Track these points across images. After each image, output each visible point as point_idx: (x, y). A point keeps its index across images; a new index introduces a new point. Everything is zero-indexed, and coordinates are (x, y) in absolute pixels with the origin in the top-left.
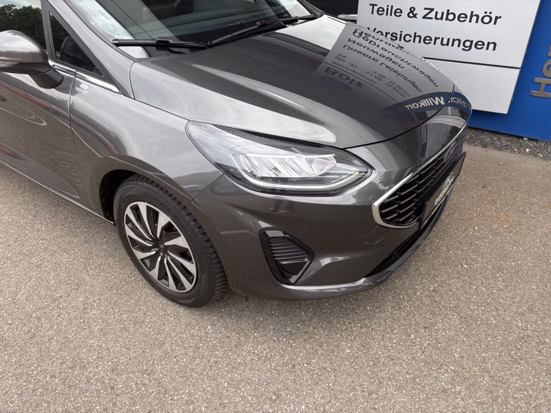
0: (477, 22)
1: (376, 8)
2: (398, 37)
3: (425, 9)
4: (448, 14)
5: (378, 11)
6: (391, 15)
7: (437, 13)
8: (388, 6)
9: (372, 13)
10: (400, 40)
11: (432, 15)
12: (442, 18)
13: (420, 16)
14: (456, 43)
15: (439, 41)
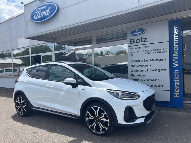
0: (157, 81)
1: (133, 79)
3: (144, 79)
4: (150, 80)
7: (147, 80)
13: (144, 81)
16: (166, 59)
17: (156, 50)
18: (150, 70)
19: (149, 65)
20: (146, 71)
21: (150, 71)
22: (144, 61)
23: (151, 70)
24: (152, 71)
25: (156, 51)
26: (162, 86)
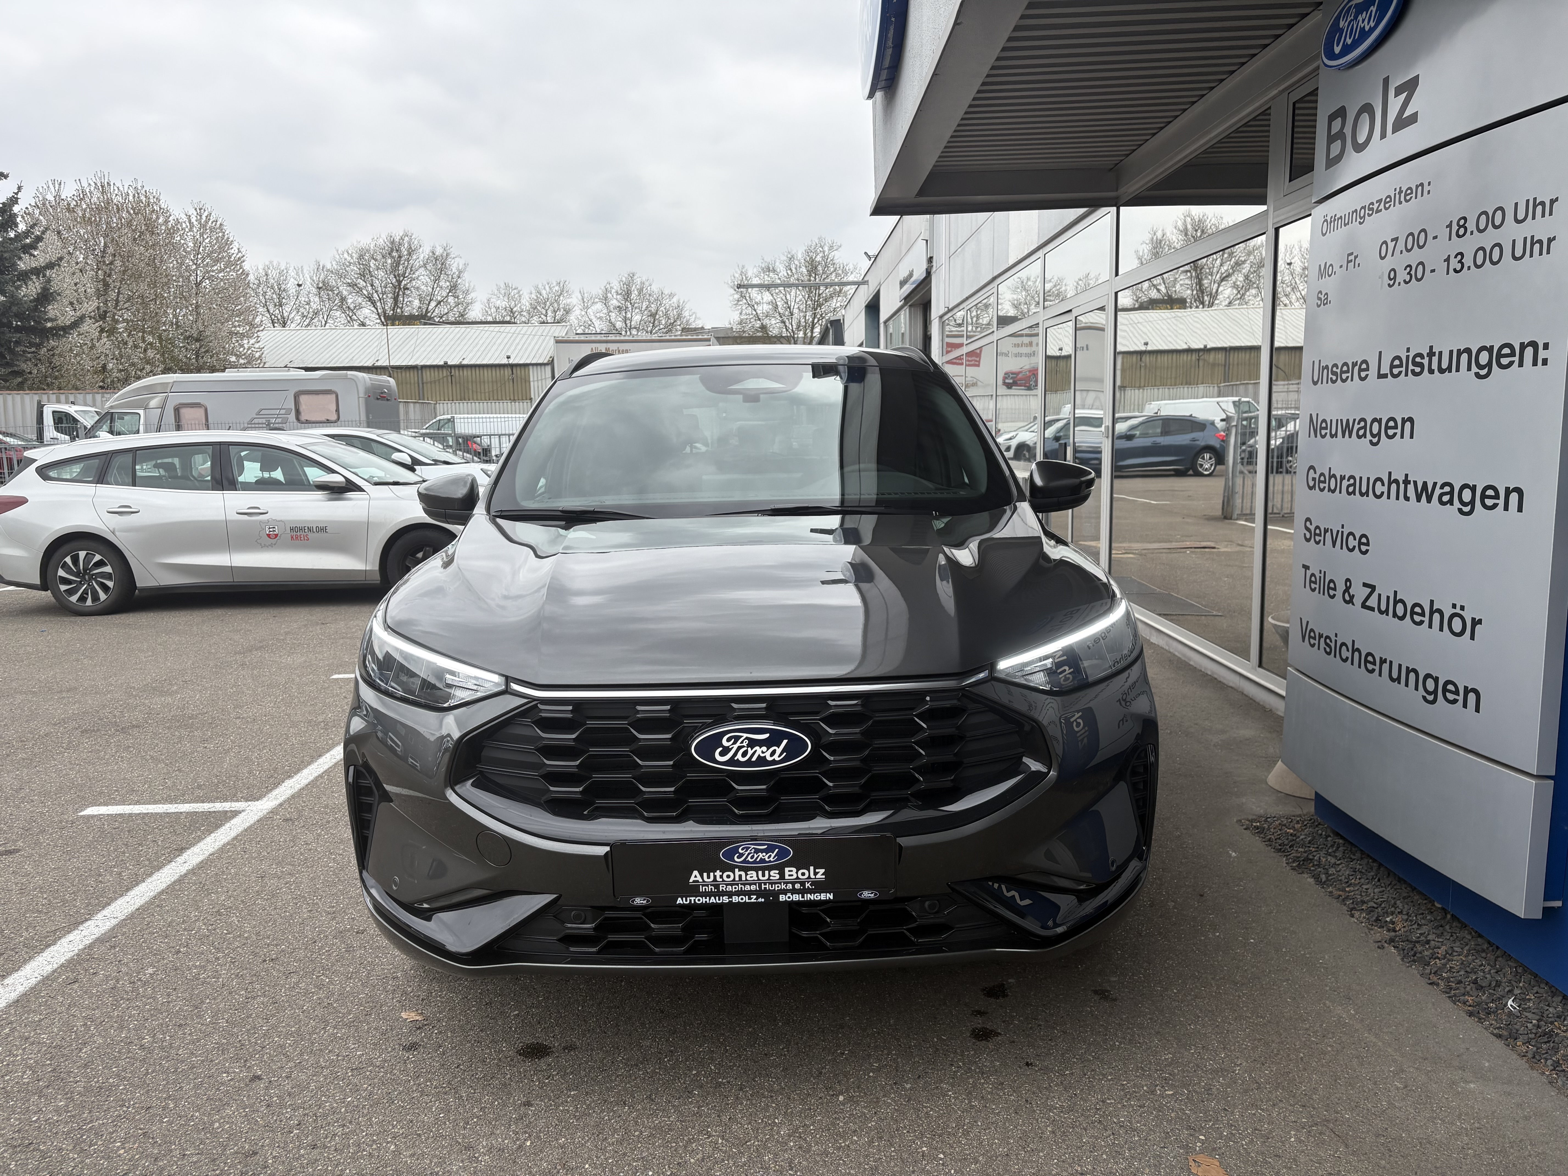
0: (1441, 629)
1: (1309, 573)
2: (1333, 645)
3: (1365, 585)
4: (1396, 602)
5: (1311, 582)
6: (1324, 594)
7: (1380, 595)
8: (1320, 571)
9: (1305, 587)
10: (1335, 656)
11: (1373, 602)
12: (1387, 612)
13: (1358, 601)
14: (1412, 676)
15: (1386, 667)
16: (1534, 344)
17: (1471, 225)
18: (1402, 486)
19: (1404, 421)
20: (1379, 488)
21: (1407, 498)
22: (1381, 376)
23: (1411, 487)
24: (1419, 499)
25: (1469, 245)
26: (1472, 697)
